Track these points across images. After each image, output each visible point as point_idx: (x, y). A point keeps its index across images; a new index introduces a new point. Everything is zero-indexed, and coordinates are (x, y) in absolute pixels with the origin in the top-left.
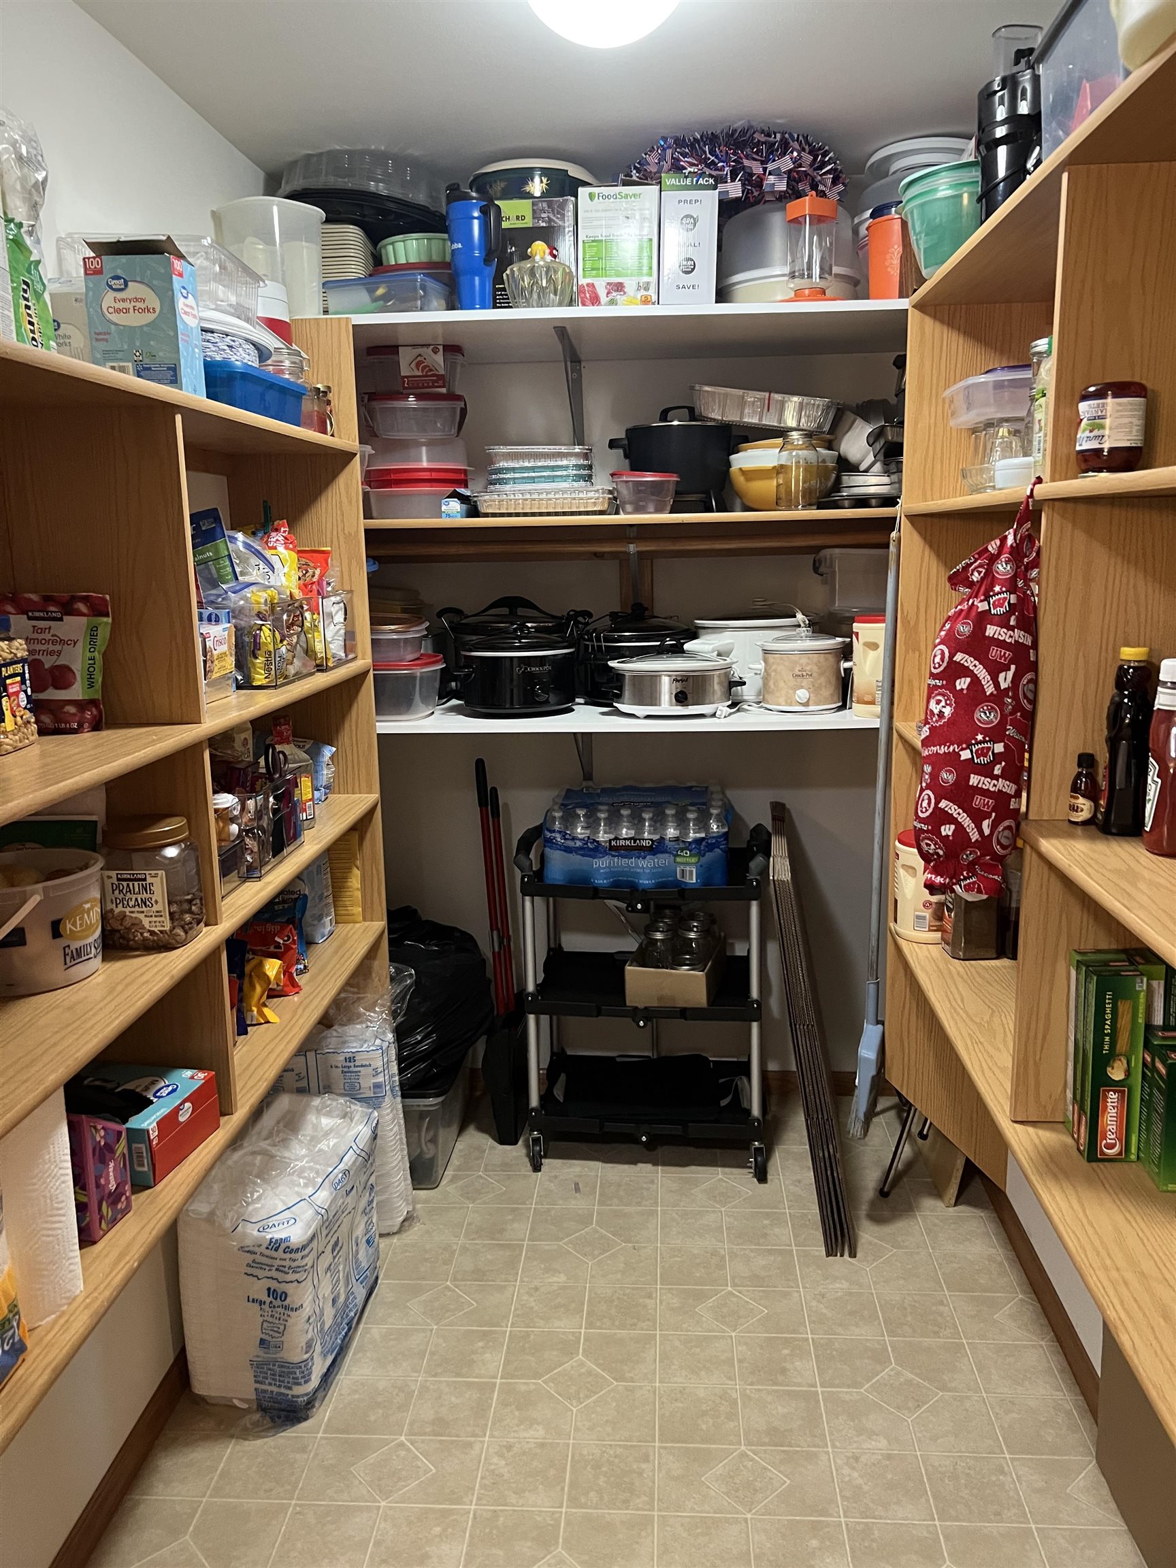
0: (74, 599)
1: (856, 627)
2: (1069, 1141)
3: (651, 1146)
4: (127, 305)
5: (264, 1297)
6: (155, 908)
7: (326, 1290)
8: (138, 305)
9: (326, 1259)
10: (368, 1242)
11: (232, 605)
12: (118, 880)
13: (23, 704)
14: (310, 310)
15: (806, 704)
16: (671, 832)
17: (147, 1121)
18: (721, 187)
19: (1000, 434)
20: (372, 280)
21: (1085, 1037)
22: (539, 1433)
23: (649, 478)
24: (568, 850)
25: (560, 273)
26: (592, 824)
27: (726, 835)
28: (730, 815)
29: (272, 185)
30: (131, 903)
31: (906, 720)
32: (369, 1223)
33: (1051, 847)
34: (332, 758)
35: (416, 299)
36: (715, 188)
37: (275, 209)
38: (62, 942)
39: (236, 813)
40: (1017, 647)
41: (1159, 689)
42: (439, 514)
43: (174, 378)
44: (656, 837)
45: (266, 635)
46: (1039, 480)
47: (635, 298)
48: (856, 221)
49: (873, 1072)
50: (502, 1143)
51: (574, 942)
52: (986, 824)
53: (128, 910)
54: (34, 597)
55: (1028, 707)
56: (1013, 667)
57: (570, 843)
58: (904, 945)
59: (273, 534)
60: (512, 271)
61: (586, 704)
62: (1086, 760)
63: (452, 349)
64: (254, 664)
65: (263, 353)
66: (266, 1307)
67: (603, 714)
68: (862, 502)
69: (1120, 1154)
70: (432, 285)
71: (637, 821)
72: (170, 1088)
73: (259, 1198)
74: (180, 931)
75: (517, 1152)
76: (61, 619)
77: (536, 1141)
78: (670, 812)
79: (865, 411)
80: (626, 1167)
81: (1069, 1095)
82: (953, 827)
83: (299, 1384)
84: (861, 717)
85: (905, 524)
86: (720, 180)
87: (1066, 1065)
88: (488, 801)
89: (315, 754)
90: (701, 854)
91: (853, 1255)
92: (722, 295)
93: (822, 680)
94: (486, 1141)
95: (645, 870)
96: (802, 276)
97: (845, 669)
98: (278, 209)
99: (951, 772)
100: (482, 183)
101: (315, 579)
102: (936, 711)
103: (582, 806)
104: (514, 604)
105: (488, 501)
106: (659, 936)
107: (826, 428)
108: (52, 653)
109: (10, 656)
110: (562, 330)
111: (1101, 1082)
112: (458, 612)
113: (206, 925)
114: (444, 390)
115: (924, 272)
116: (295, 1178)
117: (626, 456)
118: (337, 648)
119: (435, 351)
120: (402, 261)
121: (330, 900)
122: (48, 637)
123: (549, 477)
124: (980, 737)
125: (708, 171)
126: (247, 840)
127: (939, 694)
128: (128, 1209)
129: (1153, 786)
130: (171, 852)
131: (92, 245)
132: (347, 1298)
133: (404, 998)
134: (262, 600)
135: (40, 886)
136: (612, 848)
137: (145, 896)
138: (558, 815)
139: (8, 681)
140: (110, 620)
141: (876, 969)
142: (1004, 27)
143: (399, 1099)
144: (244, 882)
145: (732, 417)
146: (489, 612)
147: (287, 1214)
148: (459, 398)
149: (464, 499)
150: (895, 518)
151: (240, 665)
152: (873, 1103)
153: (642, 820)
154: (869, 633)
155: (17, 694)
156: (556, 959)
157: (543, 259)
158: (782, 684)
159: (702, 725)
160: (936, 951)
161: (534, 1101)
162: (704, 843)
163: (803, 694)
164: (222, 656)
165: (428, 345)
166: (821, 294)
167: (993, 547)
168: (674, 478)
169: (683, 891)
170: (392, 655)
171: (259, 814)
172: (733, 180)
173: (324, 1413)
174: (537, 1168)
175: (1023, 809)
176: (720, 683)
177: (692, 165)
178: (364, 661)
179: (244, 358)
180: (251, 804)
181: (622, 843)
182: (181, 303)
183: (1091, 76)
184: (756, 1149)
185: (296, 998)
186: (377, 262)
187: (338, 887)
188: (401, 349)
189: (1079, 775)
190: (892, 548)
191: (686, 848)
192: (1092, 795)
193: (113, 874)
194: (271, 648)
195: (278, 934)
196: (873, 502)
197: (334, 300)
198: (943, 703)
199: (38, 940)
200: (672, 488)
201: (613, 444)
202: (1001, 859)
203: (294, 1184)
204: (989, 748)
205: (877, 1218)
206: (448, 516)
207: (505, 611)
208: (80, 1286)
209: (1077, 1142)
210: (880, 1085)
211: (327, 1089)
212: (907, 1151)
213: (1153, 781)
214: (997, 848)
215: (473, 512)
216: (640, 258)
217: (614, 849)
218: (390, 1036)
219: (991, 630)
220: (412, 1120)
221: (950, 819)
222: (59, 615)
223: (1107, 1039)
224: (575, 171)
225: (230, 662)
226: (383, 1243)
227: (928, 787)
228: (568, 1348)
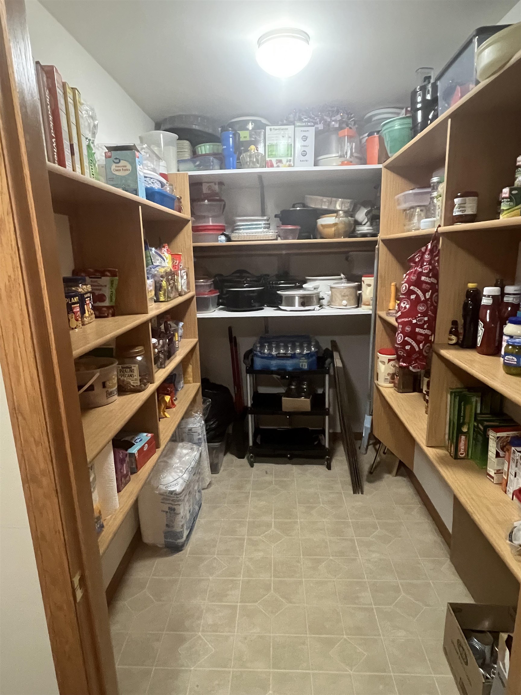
0: (105, 271)
1: (363, 278)
2: (447, 452)
3: (290, 458)
4: (119, 168)
5: (167, 510)
6: (135, 378)
7: (187, 508)
8: (124, 168)
9: (187, 496)
10: (199, 492)
11: (153, 273)
12: (122, 368)
13: (91, 307)
14: (174, 171)
15: (346, 306)
16: (298, 351)
17: (134, 450)
18: (316, 126)
19: (417, 211)
20: (194, 159)
21: (454, 417)
22: (261, 554)
23: (290, 227)
24: (262, 358)
25: (260, 157)
26: (270, 349)
27: (317, 352)
28: (317, 346)
29: (158, 127)
30: (127, 376)
31: (381, 311)
32: (199, 485)
33: (444, 353)
34: (182, 326)
35: (210, 166)
36: (313, 126)
37: (161, 135)
38: (105, 390)
39: (157, 345)
40: (431, 284)
41: (483, 298)
42: (217, 241)
43: (136, 192)
44: (292, 353)
45: (164, 283)
46: (440, 226)
47: (286, 164)
48: (361, 137)
49: (369, 431)
50: (239, 458)
51: (262, 390)
52: (421, 345)
53: (125, 378)
54: (91, 270)
55: (436, 305)
56: (431, 291)
57: (263, 355)
58: (381, 388)
59: (163, 248)
60: (243, 156)
61: (268, 306)
62: (455, 323)
63: (221, 184)
64: (160, 294)
65: (162, 185)
66: (168, 514)
67: (275, 310)
68: (364, 235)
69: (465, 456)
70: (216, 161)
71: (286, 348)
72: (140, 439)
73: (166, 476)
74: (143, 385)
75: (245, 461)
76: (101, 278)
77: (251, 457)
78: (297, 344)
79: (364, 204)
80: (282, 466)
81: (447, 437)
82: (410, 346)
83: (179, 539)
84: (365, 310)
85: (381, 243)
86: (316, 123)
87: (445, 427)
88: (233, 341)
89: (177, 324)
90: (308, 359)
91: (362, 493)
92: (316, 164)
93: (352, 298)
94: (234, 458)
95: (289, 364)
96: (344, 157)
97: (359, 294)
98: (162, 135)
99: (409, 327)
100: (232, 125)
101: (177, 264)
102: (403, 306)
103: (266, 342)
104: (241, 272)
105: (234, 236)
106: (293, 387)
107: (351, 210)
108: (97, 290)
109: (87, 291)
110: (260, 176)
111: (460, 432)
112: (221, 275)
113: (151, 383)
114: (218, 198)
115: (390, 155)
116: (176, 470)
117: (281, 220)
118: (184, 288)
119: (215, 184)
120: (204, 153)
121: (183, 376)
122: (96, 284)
123: (255, 227)
124: (419, 315)
125: (311, 120)
126: (160, 355)
127: (405, 301)
128: (129, 481)
129: (481, 331)
130: (139, 358)
131: (107, 147)
132: (193, 510)
133: (207, 409)
134: (163, 271)
135: (99, 370)
136: (277, 357)
137: (131, 373)
138: (259, 345)
139: (86, 299)
140: (117, 278)
141: (370, 397)
142: (420, 68)
143: (206, 443)
144: (159, 369)
145: (318, 206)
146: (234, 275)
147: (175, 482)
148: (222, 201)
149: (226, 236)
150: (377, 241)
151: (156, 294)
152: (368, 442)
153: (288, 347)
154: (367, 280)
155: (89, 304)
156: (256, 396)
157: (254, 151)
158: (337, 299)
159: (311, 313)
160: (392, 390)
161: (251, 443)
162: (310, 355)
163: (345, 302)
164: (151, 291)
165: (212, 182)
166: (350, 163)
167: (423, 249)
168: (299, 227)
169: (303, 372)
170: (202, 290)
171: (163, 346)
172: (320, 124)
173: (188, 548)
174: (252, 466)
175: (433, 340)
176: (316, 299)
177: (306, 118)
178: (192, 293)
179: (157, 186)
180: (161, 341)
181: (281, 355)
182: (138, 167)
183: (461, 85)
184: (327, 459)
185: (174, 409)
186: (194, 153)
187: (185, 372)
188: (203, 184)
189: (452, 328)
190: (376, 252)
191: (303, 357)
192: (456, 334)
193: (120, 366)
194: (166, 288)
195: (169, 387)
196: (369, 235)
197: (182, 167)
198: (406, 304)
199: (98, 389)
200: (298, 232)
201: (276, 216)
202: (426, 357)
203: (177, 472)
204: (422, 319)
205: (370, 481)
206: (221, 241)
207: (238, 275)
208: (118, 506)
209: (450, 453)
210: (371, 435)
211: (182, 440)
212: (378, 459)
213: (481, 329)
214: (424, 353)
215: (229, 239)
216: (288, 151)
217: (278, 357)
218: (203, 422)
219: (423, 278)
220: (211, 451)
221: (409, 344)
222: (100, 277)
223: (462, 418)
224: (264, 121)
225: (153, 293)
226: (203, 491)
227: (400, 333)
228: (269, 525)
